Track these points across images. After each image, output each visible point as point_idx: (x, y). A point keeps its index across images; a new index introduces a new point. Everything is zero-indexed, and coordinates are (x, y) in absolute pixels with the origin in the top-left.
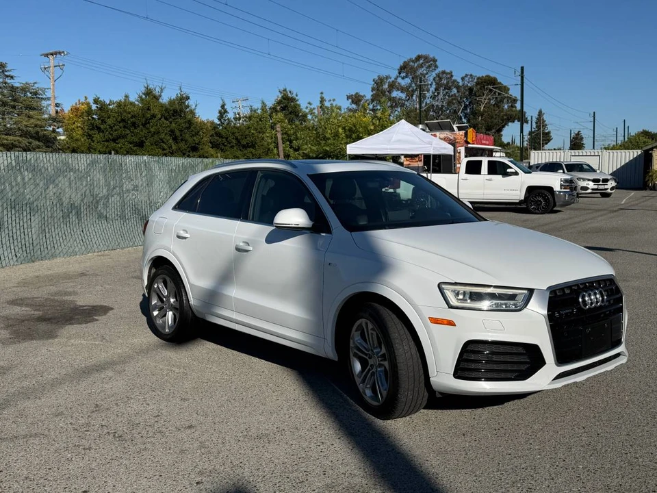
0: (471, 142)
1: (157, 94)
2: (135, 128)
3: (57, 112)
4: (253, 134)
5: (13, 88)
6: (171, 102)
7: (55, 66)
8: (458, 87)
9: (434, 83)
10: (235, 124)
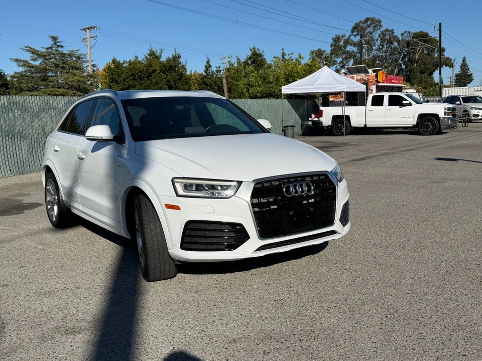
0: (381, 81)
1: (158, 55)
2: (141, 80)
3: (94, 71)
4: (230, 82)
5: (63, 55)
6: (168, 60)
7: (91, 38)
8: (398, 41)
9: (379, 39)
10: (217, 75)
